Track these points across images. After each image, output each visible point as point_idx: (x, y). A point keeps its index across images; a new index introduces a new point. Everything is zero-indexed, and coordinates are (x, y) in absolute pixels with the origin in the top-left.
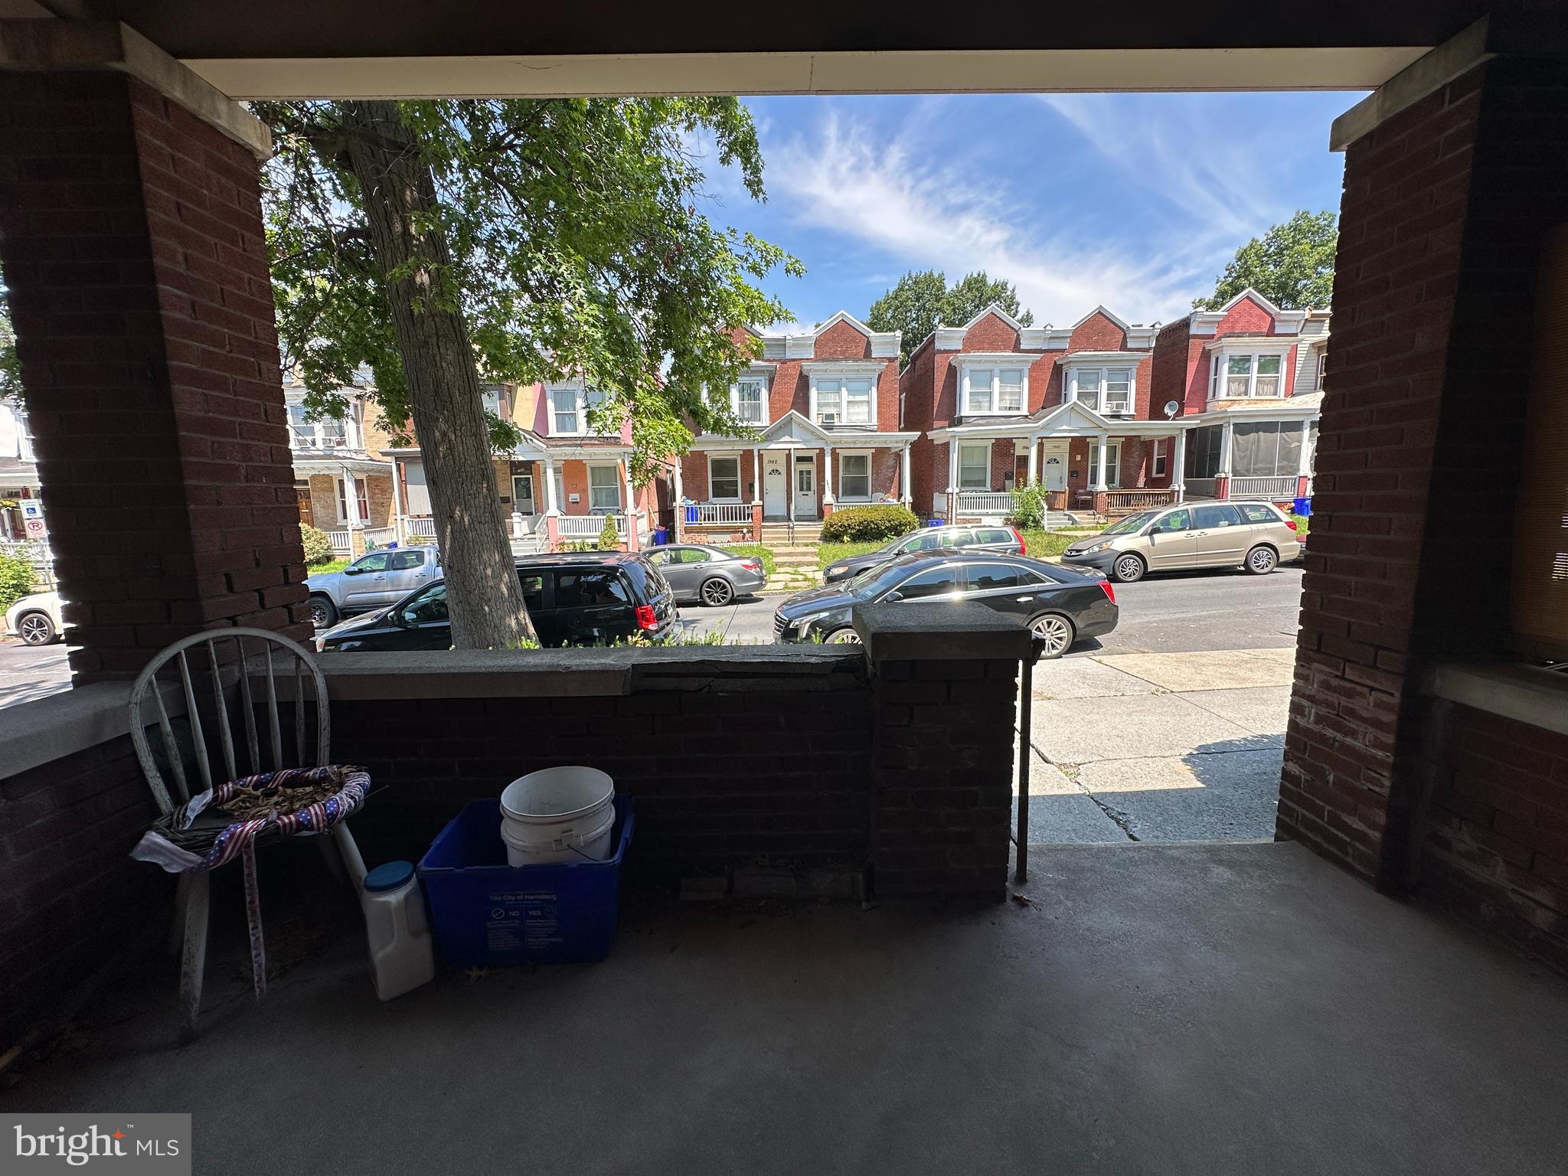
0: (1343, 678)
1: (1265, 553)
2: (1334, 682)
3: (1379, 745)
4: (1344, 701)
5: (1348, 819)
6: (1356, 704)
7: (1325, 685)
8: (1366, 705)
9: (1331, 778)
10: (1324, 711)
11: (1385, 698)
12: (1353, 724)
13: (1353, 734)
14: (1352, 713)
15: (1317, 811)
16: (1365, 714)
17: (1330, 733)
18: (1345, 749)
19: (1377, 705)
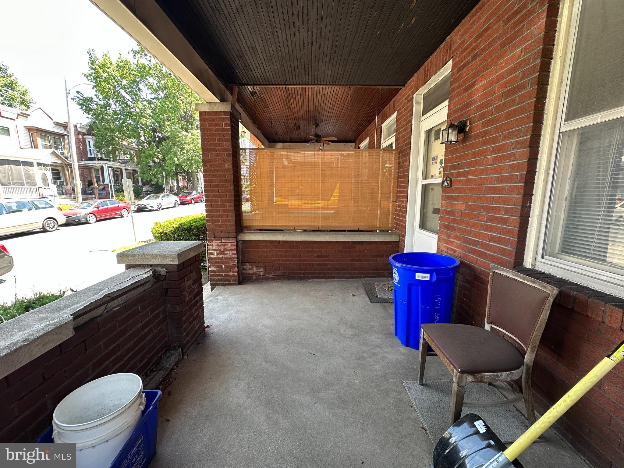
0: (222, 242)
1: (51, 222)
2: (220, 244)
3: (233, 254)
4: (223, 247)
5: (229, 274)
6: (226, 247)
7: (218, 245)
8: (229, 247)
9: (223, 266)
10: (218, 252)
11: (233, 244)
12: (226, 252)
13: (227, 254)
14: (226, 250)
15: (221, 276)
16: (229, 249)
17: (221, 256)
18: (225, 258)
19: (231, 246)
